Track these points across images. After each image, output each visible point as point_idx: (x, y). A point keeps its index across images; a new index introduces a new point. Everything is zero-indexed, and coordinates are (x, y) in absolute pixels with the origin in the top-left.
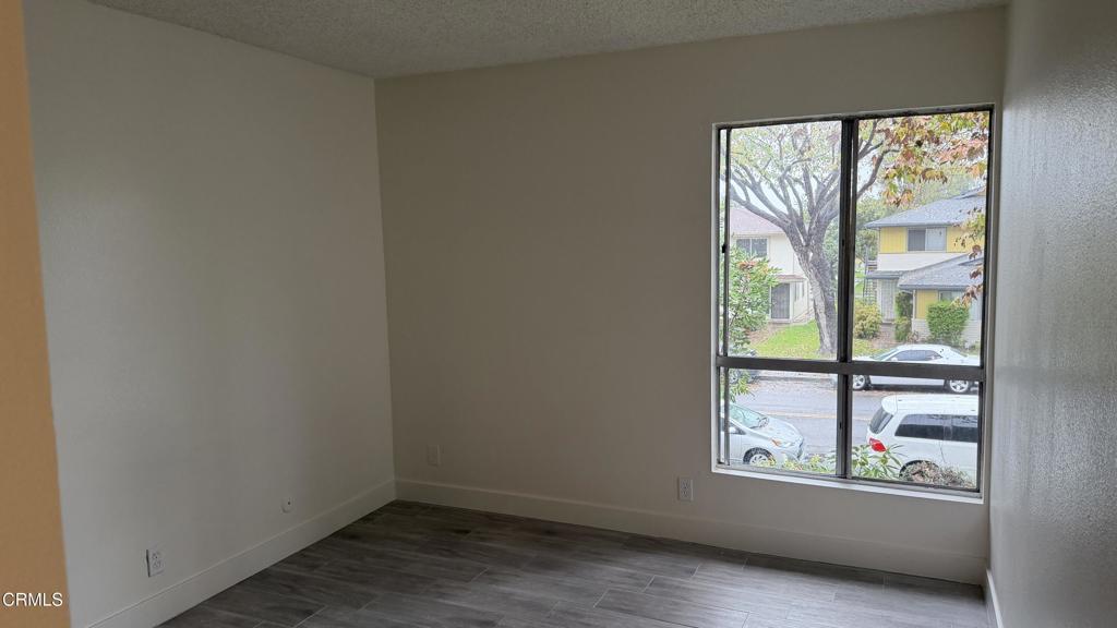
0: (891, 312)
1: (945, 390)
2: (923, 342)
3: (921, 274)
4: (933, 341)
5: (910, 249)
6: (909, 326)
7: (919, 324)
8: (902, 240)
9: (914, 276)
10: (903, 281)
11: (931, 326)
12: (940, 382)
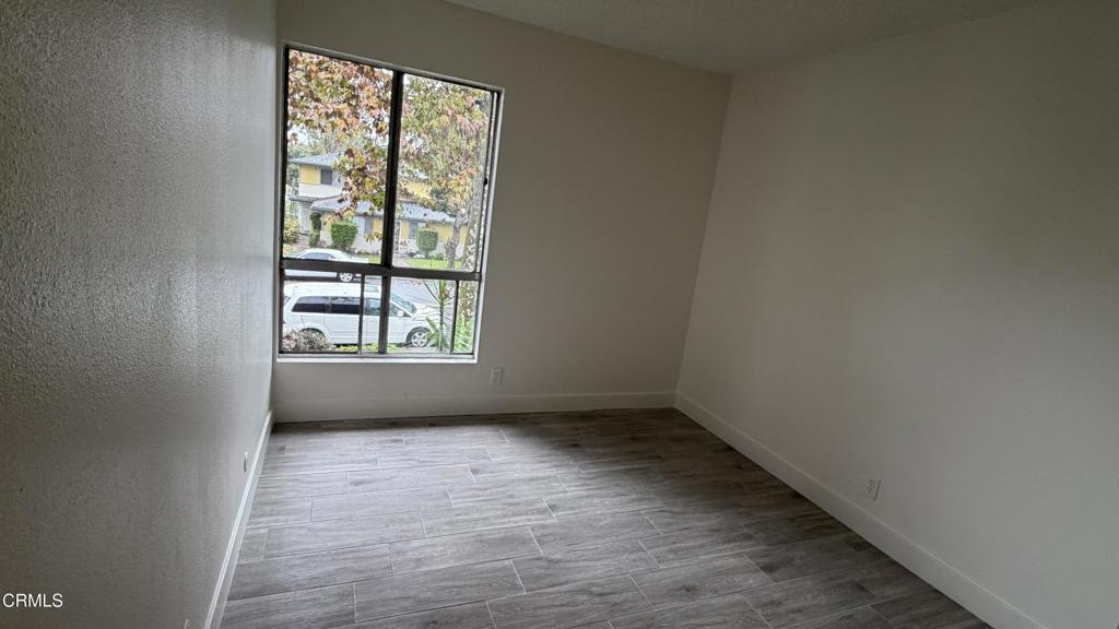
0: (308, 227)
1: (337, 280)
2: (328, 247)
3: (327, 201)
4: (334, 247)
5: (322, 182)
6: (318, 236)
7: (326, 235)
8: (317, 175)
9: (322, 202)
10: (315, 204)
11: (333, 237)
12: (334, 275)
